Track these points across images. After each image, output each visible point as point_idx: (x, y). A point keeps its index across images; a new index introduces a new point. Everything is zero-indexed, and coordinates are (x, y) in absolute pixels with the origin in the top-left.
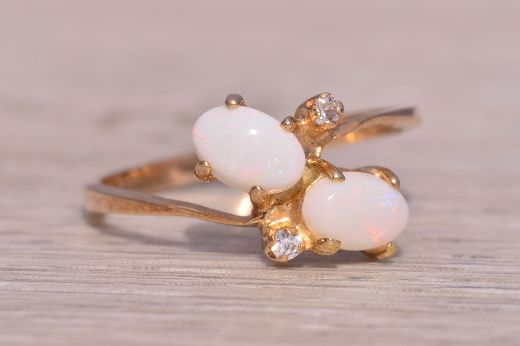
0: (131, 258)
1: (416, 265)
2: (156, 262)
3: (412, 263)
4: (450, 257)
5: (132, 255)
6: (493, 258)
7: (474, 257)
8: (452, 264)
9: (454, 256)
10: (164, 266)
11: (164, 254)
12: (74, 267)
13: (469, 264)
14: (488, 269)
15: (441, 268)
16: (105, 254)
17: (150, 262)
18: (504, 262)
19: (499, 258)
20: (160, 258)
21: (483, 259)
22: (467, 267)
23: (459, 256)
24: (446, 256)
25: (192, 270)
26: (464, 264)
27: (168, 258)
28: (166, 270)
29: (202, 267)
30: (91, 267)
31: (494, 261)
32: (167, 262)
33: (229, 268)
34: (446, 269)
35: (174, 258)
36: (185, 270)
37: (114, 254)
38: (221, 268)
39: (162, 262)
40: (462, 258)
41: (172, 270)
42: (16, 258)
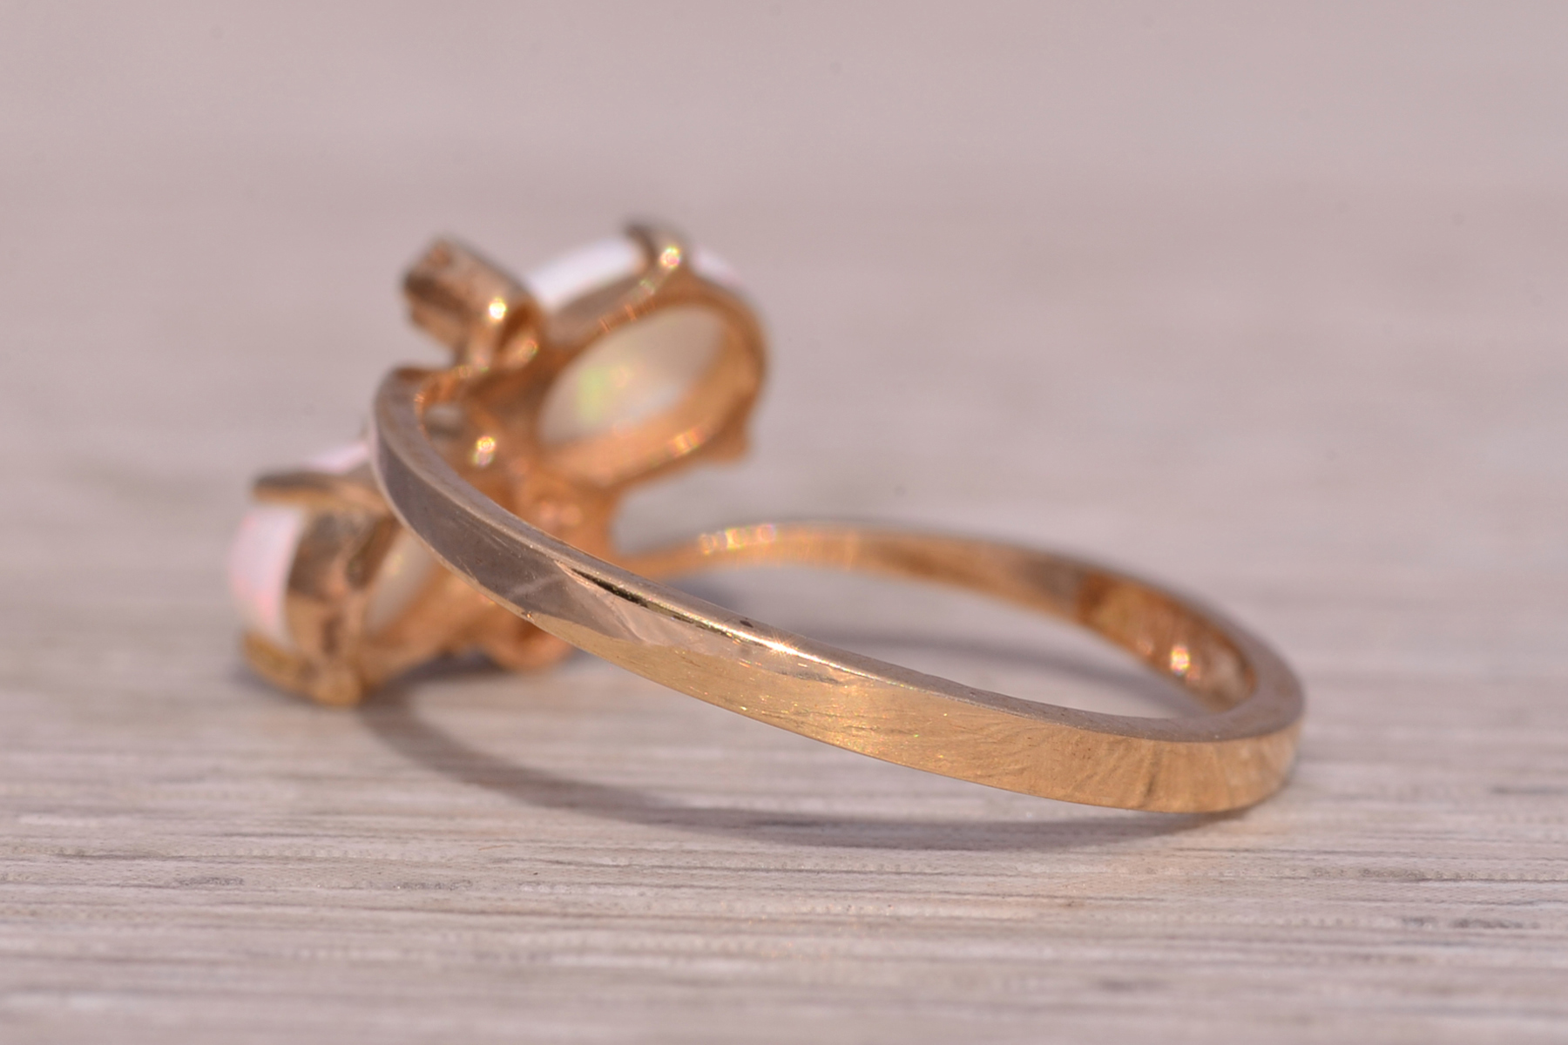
0: (470, 927)
1: (1294, 947)
2: (543, 939)
3: (1283, 941)
4: (1393, 924)
5: (472, 920)
6: (1519, 926)
7: (1464, 924)
8: (1399, 943)
9: (1405, 920)
10: (567, 950)
11: (565, 915)
12: (305, 953)
13: (1448, 944)
14: (1505, 957)
15: (1367, 958)
16: (395, 917)
17: (524, 940)
18: (1548, 938)
19: (1535, 926)
20: (553, 927)
21: (1489, 931)
22: (1442, 953)
23: (1421, 921)
24: (1380, 922)
25: (648, 962)
26: (1433, 944)
27: (578, 928)
28: (571, 961)
29: (674, 954)
30: (355, 955)
31: (1522, 937)
32: (575, 938)
33: (754, 956)
34: (1382, 958)
35: (595, 928)
36: (625, 962)
37: (421, 916)
38: (727, 954)
39: (560, 938)
40: (1429, 927)
41: (590, 961)
42: (136, 926)
